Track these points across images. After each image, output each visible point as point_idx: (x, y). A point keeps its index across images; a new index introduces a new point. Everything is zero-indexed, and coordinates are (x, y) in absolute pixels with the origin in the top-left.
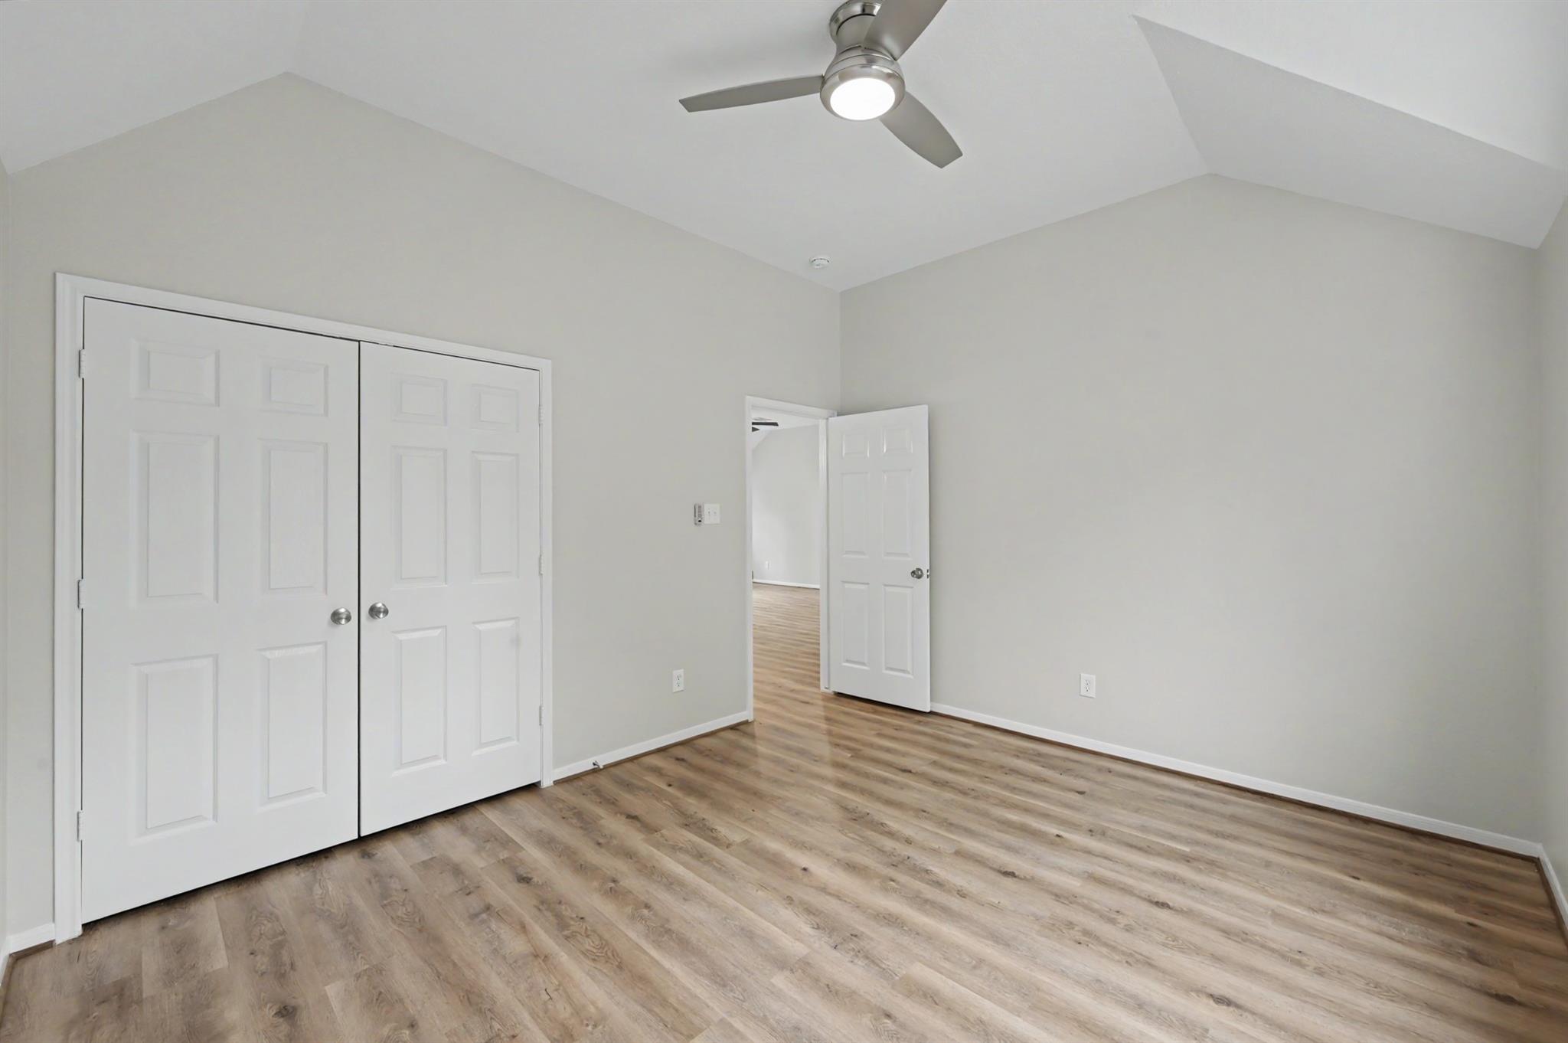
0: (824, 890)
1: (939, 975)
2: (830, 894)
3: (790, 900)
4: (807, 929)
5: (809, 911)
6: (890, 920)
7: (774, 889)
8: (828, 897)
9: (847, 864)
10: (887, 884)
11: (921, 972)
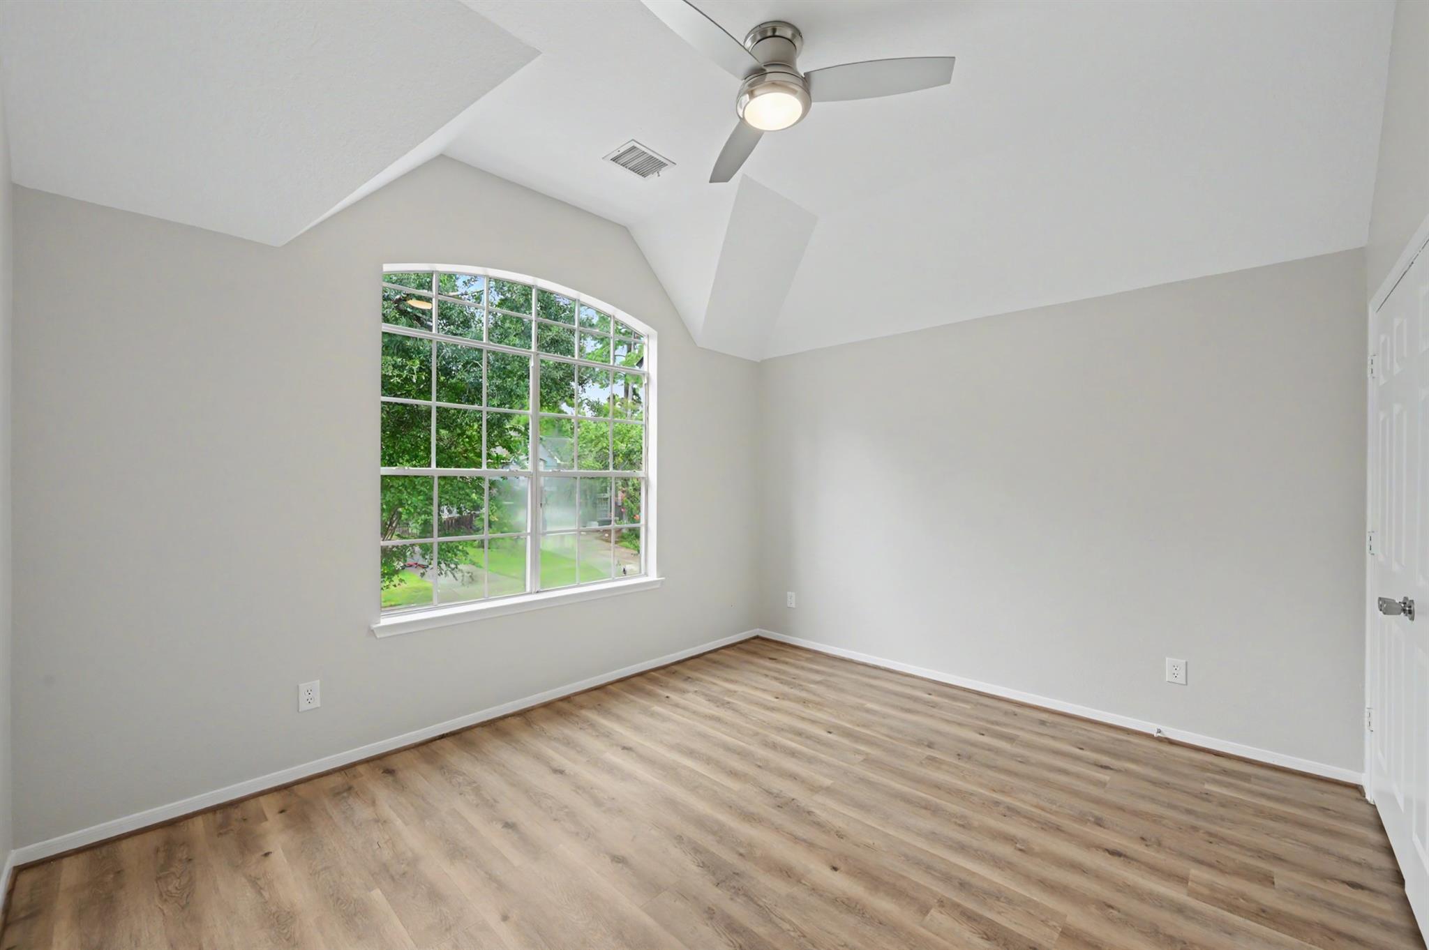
0: (811, 845)
1: (723, 783)
2: (805, 841)
3: (840, 835)
4: (817, 812)
5: (819, 825)
6: (749, 817)
7: (859, 846)
8: (805, 837)
9: (789, 876)
10: (747, 852)
11: (734, 785)
